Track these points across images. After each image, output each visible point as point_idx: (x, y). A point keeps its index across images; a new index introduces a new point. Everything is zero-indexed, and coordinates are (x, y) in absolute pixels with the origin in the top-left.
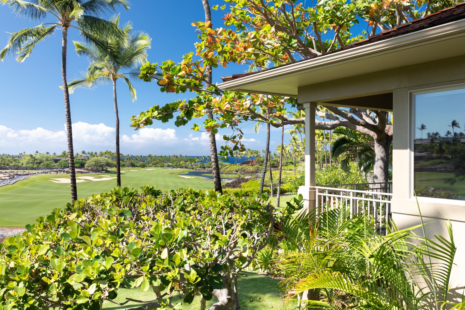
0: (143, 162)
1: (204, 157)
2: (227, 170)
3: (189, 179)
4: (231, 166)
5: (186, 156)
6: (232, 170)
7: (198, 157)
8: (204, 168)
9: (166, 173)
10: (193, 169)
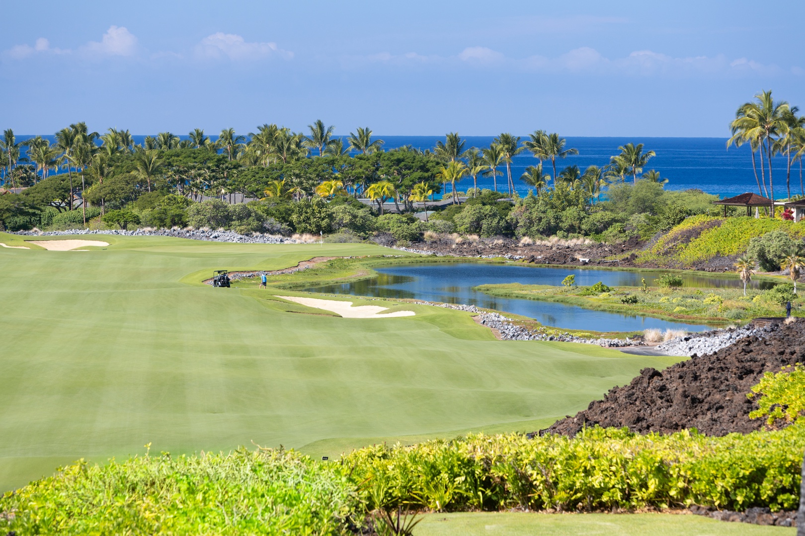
0: (27, 182)
1: (506, 140)
2: (691, 252)
3: (367, 325)
4: (727, 223)
5: (364, 139)
6: (733, 248)
7: (456, 145)
8: (509, 231)
9: (196, 279)
10: (417, 239)
